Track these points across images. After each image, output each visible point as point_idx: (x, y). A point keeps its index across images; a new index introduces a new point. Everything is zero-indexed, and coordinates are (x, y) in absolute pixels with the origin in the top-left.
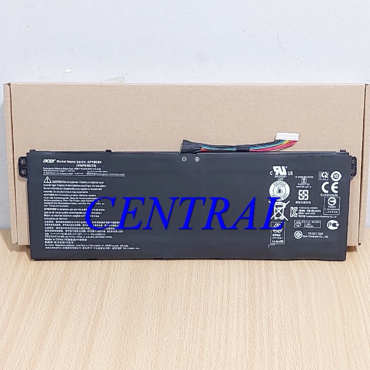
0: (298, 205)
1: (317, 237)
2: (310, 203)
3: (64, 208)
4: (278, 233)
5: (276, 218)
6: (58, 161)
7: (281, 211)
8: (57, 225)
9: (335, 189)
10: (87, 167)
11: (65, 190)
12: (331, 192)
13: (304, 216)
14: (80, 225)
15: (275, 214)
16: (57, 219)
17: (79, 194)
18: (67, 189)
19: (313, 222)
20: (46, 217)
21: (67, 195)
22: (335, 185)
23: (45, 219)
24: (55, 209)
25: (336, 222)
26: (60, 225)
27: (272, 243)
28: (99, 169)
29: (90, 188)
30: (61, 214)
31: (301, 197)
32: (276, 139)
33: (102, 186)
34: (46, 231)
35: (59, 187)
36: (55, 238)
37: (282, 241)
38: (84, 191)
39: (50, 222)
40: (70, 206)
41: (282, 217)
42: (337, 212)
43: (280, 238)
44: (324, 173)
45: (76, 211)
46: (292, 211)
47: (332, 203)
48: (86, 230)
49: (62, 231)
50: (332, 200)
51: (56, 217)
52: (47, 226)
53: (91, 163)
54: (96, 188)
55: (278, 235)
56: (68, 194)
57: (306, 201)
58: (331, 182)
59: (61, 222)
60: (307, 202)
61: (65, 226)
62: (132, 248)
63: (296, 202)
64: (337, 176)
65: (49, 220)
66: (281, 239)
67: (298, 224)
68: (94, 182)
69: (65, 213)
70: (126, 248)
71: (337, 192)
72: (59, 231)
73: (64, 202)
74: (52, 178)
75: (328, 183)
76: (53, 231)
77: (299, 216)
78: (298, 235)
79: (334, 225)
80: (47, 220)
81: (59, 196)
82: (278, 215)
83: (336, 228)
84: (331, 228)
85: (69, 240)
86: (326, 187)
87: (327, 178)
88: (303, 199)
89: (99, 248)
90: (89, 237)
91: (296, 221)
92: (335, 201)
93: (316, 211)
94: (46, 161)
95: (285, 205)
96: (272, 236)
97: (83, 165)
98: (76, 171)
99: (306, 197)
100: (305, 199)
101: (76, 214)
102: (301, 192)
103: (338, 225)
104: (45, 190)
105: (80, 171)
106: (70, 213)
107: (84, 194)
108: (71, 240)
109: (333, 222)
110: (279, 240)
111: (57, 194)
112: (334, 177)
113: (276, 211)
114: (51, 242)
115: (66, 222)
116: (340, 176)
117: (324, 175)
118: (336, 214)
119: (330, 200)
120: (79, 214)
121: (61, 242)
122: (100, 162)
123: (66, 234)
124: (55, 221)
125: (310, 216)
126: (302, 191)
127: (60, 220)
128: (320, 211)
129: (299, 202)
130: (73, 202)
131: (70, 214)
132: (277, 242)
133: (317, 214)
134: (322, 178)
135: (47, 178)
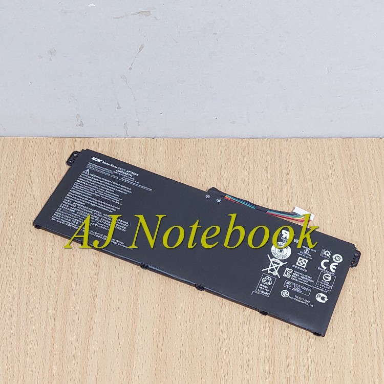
0: (294, 269)
1: (303, 302)
2: (306, 271)
3: (86, 195)
4: (266, 285)
5: (269, 272)
6: (104, 162)
7: (276, 268)
8: (73, 206)
9: (333, 269)
10: (124, 174)
11: (96, 184)
12: (328, 269)
13: (297, 280)
14: (92, 212)
15: (270, 268)
16: (76, 201)
17: (106, 190)
18: (99, 183)
19: (303, 288)
20: (68, 196)
21: (95, 187)
22: (334, 265)
23: (66, 197)
24: (79, 194)
25: (326, 297)
26: (75, 206)
27: (257, 291)
28: (134, 179)
29: (118, 189)
30: (82, 199)
31: (299, 263)
32: (294, 211)
33: (129, 191)
34: (61, 206)
35: (93, 180)
36: (64, 214)
37: (267, 294)
38: (112, 189)
39: (69, 201)
40: (93, 196)
41: (276, 273)
42: (329, 288)
43: (267, 290)
44: (327, 251)
45: (95, 201)
46: (286, 272)
47: (327, 279)
48: (95, 218)
49: (74, 211)
50: (328, 276)
51: (76, 199)
52: (64, 203)
53: (130, 173)
54: (122, 191)
55: (265, 287)
56: (97, 186)
57: (303, 268)
58: (331, 261)
59: (78, 204)
60: (303, 270)
61: (79, 209)
62: (125, 247)
63: (293, 266)
64: (338, 259)
65: (68, 199)
66: (268, 292)
67: (288, 284)
68: (124, 187)
69: (85, 199)
70: (120, 245)
71: (334, 271)
72: (72, 210)
73: (90, 191)
74: (91, 171)
75: (328, 261)
76: (66, 208)
77: (292, 278)
78: (285, 294)
79: (323, 298)
80: (66, 199)
81: (88, 186)
82: (272, 270)
83: (324, 302)
84: (319, 299)
85: (75, 220)
86: (325, 264)
87: (328, 257)
88: (300, 265)
89: (97, 236)
90: (93, 224)
91: (287, 282)
92: (330, 279)
93: (310, 280)
94: (94, 159)
95: (281, 264)
96: (259, 285)
97: (122, 172)
98: (114, 174)
99: (304, 265)
100: (303, 266)
101: (94, 204)
102: (300, 260)
103: (326, 299)
104: (80, 178)
105: (116, 175)
106: (90, 200)
107: (110, 191)
108: (78, 221)
109: (322, 295)
110: (265, 291)
111: (88, 183)
112: (335, 258)
113: (272, 266)
114: (60, 216)
115: (82, 206)
116: (341, 260)
117: (327, 253)
118: (327, 289)
119: (326, 276)
120: (96, 204)
121: (67, 219)
122: (137, 175)
123: (76, 215)
124: (73, 202)
125: (302, 282)
126: (302, 258)
127: (77, 203)
128: (313, 281)
129: (296, 267)
130: (97, 194)
131: (89, 202)
132: (263, 292)
133: (309, 283)
134: (324, 255)
135: (88, 170)
